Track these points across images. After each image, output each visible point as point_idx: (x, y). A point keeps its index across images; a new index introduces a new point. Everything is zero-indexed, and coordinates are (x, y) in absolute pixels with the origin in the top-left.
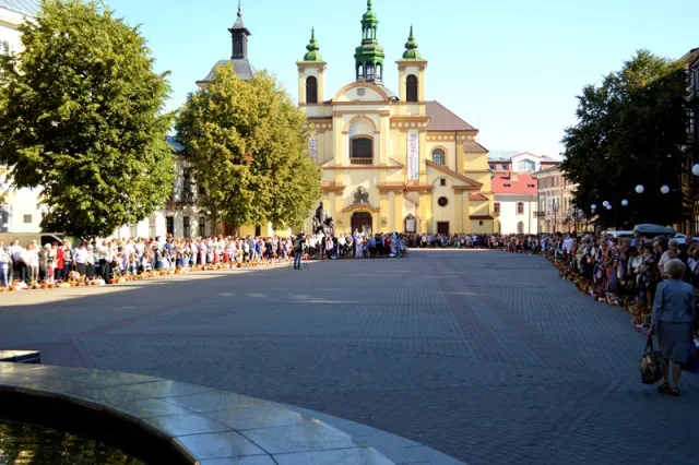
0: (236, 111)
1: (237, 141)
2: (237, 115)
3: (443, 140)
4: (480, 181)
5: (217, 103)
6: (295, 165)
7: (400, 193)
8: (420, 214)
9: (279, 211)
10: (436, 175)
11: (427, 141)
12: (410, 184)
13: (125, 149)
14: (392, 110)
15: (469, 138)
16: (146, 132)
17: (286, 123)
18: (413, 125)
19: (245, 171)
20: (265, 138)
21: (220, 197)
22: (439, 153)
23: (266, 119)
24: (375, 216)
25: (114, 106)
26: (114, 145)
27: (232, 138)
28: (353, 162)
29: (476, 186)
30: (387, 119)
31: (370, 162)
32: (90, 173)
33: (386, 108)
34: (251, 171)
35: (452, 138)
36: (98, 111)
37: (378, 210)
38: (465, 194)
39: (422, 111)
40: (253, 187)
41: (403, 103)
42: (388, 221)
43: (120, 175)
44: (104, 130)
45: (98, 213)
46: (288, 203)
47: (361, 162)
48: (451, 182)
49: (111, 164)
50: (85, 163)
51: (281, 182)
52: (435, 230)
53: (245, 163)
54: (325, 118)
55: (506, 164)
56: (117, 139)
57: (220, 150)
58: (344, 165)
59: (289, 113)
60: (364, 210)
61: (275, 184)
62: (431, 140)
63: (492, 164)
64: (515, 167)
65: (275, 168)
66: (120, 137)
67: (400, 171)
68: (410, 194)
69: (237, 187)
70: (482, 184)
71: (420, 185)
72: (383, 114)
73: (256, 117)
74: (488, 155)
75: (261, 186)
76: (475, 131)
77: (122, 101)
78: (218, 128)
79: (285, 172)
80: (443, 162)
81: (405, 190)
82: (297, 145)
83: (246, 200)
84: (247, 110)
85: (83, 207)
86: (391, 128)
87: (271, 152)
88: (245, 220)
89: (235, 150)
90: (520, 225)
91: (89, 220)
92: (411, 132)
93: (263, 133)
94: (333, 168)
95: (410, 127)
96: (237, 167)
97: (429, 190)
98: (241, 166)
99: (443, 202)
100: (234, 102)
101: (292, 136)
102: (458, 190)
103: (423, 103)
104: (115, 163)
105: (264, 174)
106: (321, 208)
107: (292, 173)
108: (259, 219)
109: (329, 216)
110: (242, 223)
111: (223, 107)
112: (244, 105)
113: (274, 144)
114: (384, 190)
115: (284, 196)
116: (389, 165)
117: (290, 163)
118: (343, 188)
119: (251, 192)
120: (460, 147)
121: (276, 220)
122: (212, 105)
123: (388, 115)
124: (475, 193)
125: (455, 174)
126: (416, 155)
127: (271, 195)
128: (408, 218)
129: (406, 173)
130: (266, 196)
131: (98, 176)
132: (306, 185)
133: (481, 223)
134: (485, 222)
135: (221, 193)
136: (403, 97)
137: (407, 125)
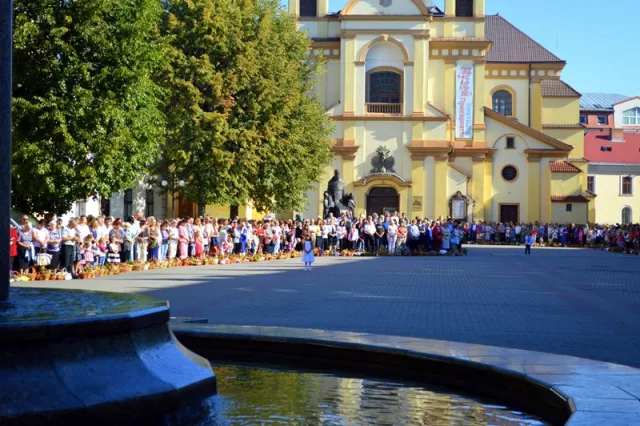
0: (209, 32)
1: (210, 75)
2: (211, 37)
3: (508, 77)
4: (567, 141)
5: (181, 18)
6: (295, 115)
7: (443, 159)
8: (474, 192)
9: (268, 183)
10: (500, 131)
11: (486, 77)
12: (460, 145)
13: (100, 91)
14: (432, 29)
15: (551, 73)
16: (129, 67)
17: (282, 50)
18: (465, 52)
19: (222, 122)
20: (252, 72)
21: (183, 159)
22: (502, 97)
23: (254, 44)
24: (403, 194)
25: (87, 31)
26: (85, 85)
27: (203, 71)
28: (371, 109)
29: (563, 150)
30: (425, 44)
31: (398, 110)
32: (52, 124)
33: (424, 26)
34: (229, 121)
35: (523, 73)
36: (65, 38)
37: (408, 185)
38: (546, 161)
39: (480, 31)
40: (230, 146)
41: (450, 19)
42: (424, 202)
43: (92, 127)
44: (73, 63)
45: (60, 180)
46: (281, 171)
47: (383, 109)
48: (523, 143)
49: (81, 112)
50: (45, 109)
51: (274, 139)
52: (496, 217)
53: (221, 110)
54: (330, 40)
55: (605, 115)
56: (88, 77)
57: (185, 89)
58: (356, 114)
59: (287, 35)
60: (389, 183)
61: (264, 141)
62: (490, 76)
63: (584, 114)
64: (618, 121)
65: (264, 118)
66: (92, 73)
67: (443, 126)
68: (460, 161)
69: (208, 145)
70: (570, 148)
71: (474, 147)
72: (420, 35)
73: (239, 41)
74: (580, 101)
75: (245, 145)
76: (560, 64)
77: (96, 24)
78: (182, 55)
79: (280, 124)
80: (509, 110)
81: (450, 153)
82: (298, 84)
83: (222, 166)
84: (225, 29)
85: (42, 171)
86: (431, 57)
87: (258, 93)
88: (219, 195)
89: (207, 90)
90: (627, 212)
91: (47, 189)
92: (461, 63)
93: (248, 63)
94: (340, 118)
95: (460, 56)
96: (209, 116)
97: (488, 154)
98: (216, 114)
99: (509, 173)
100: (207, 17)
101: (290, 71)
102: (534, 155)
103: (481, 20)
104: (85, 110)
105: (248, 128)
106: (335, 179)
107: (290, 127)
108: (237, 195)
109: (347, 192)
110: (213, 200)
111: (190, 25)
112: (221, 22)
113: (265, 82)
114: (419, 153)
115: (276, 160)
116: (427, 113)
117: (287, 111)
118: (355, 149)
119: (228, 154)
120: (535, 87)
121: (260, 196)
122: (174, 22)
123: (427, 37)
124: (560, 161)
125: (528, 130)
126: (469, 99)
127: (258, 159)
128: (455, 197)
129: (452, 128)
130: (251, 161)
131: (64, 128)
132: (309, 145)
133: (569, 208)
134: (575, 206)
135: (184, 154)
136: (451, 10)
137: (455, 52)
